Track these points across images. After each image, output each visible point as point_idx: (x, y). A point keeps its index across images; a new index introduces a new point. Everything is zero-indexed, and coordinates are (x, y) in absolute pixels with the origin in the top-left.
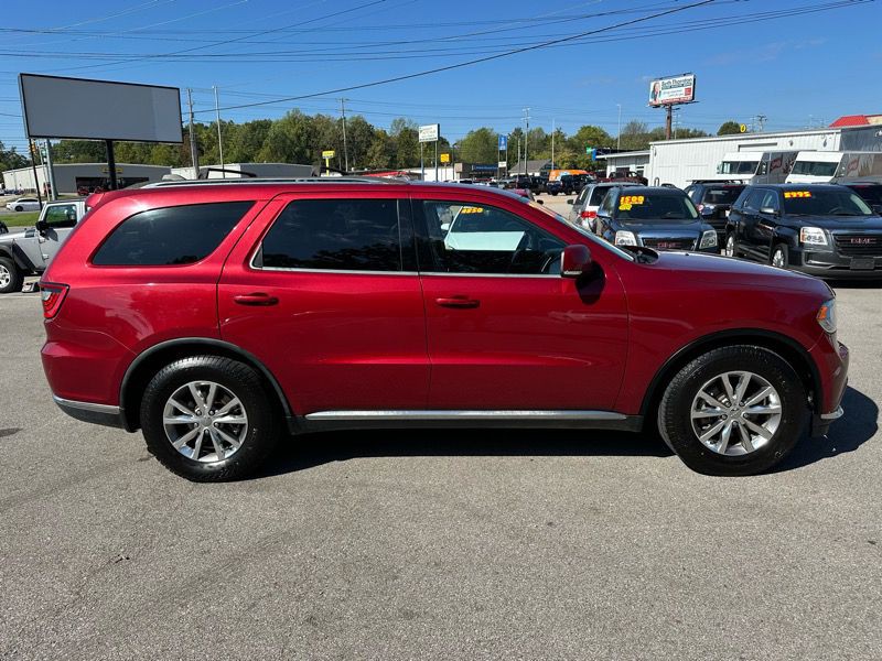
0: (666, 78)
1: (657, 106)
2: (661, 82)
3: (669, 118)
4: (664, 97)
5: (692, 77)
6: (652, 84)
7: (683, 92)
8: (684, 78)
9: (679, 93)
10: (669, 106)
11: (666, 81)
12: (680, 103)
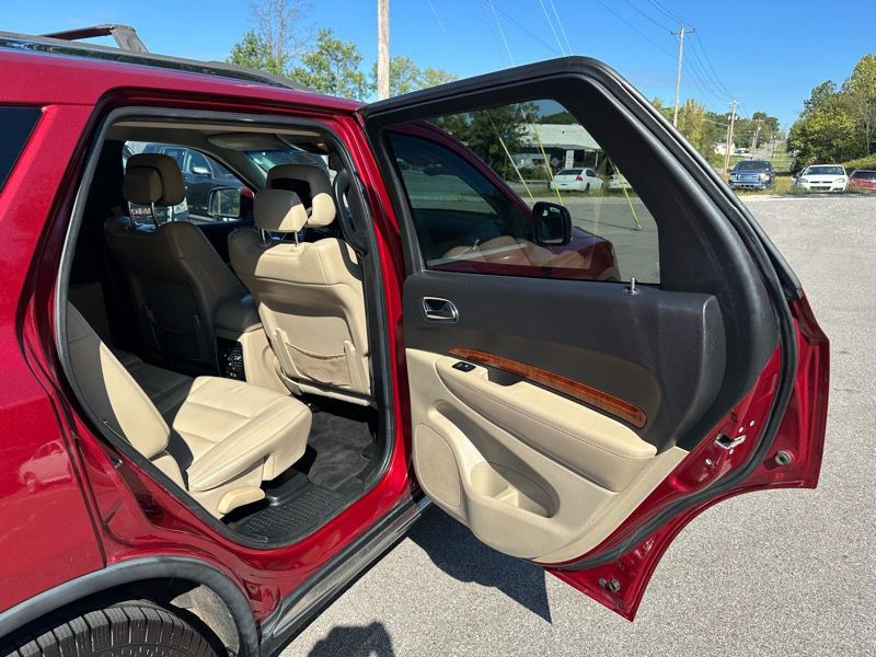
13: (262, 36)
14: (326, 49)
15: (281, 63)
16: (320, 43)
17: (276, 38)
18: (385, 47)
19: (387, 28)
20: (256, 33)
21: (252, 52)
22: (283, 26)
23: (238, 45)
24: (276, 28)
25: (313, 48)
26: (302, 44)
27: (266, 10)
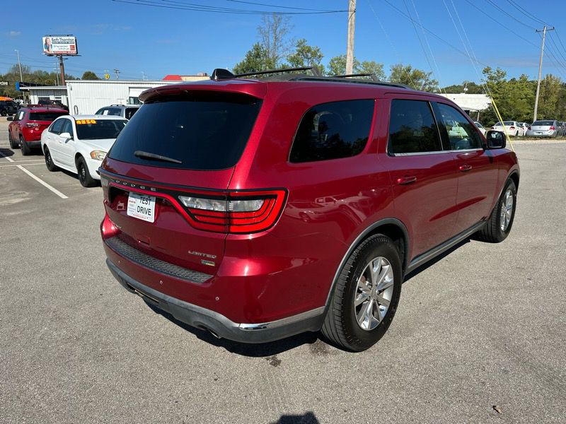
0: (54, 36)
1: (51, 55)
2: (51, 38)
3: (61, 64)
4: (55, 49)
5: (74, 38)
6: (44, 39)
7: (69, 47)
8: (68, 38)
9: (66, 48)
10: (60, 56)
11: (55, 38)
12: (68, 55)
13: (264, 46)
14: (300, 52)
15: (274, 61)
16: (298, 48)
17: (271, 47)
18: (351, 52)
19: (353, 41)
20: (260, 45)
21: (258, 56)
22: (276, 39)
23: (250, 51)
24: (272, 41)
25: (294, 51)
26: (287, 49)
27: (267, 30)
